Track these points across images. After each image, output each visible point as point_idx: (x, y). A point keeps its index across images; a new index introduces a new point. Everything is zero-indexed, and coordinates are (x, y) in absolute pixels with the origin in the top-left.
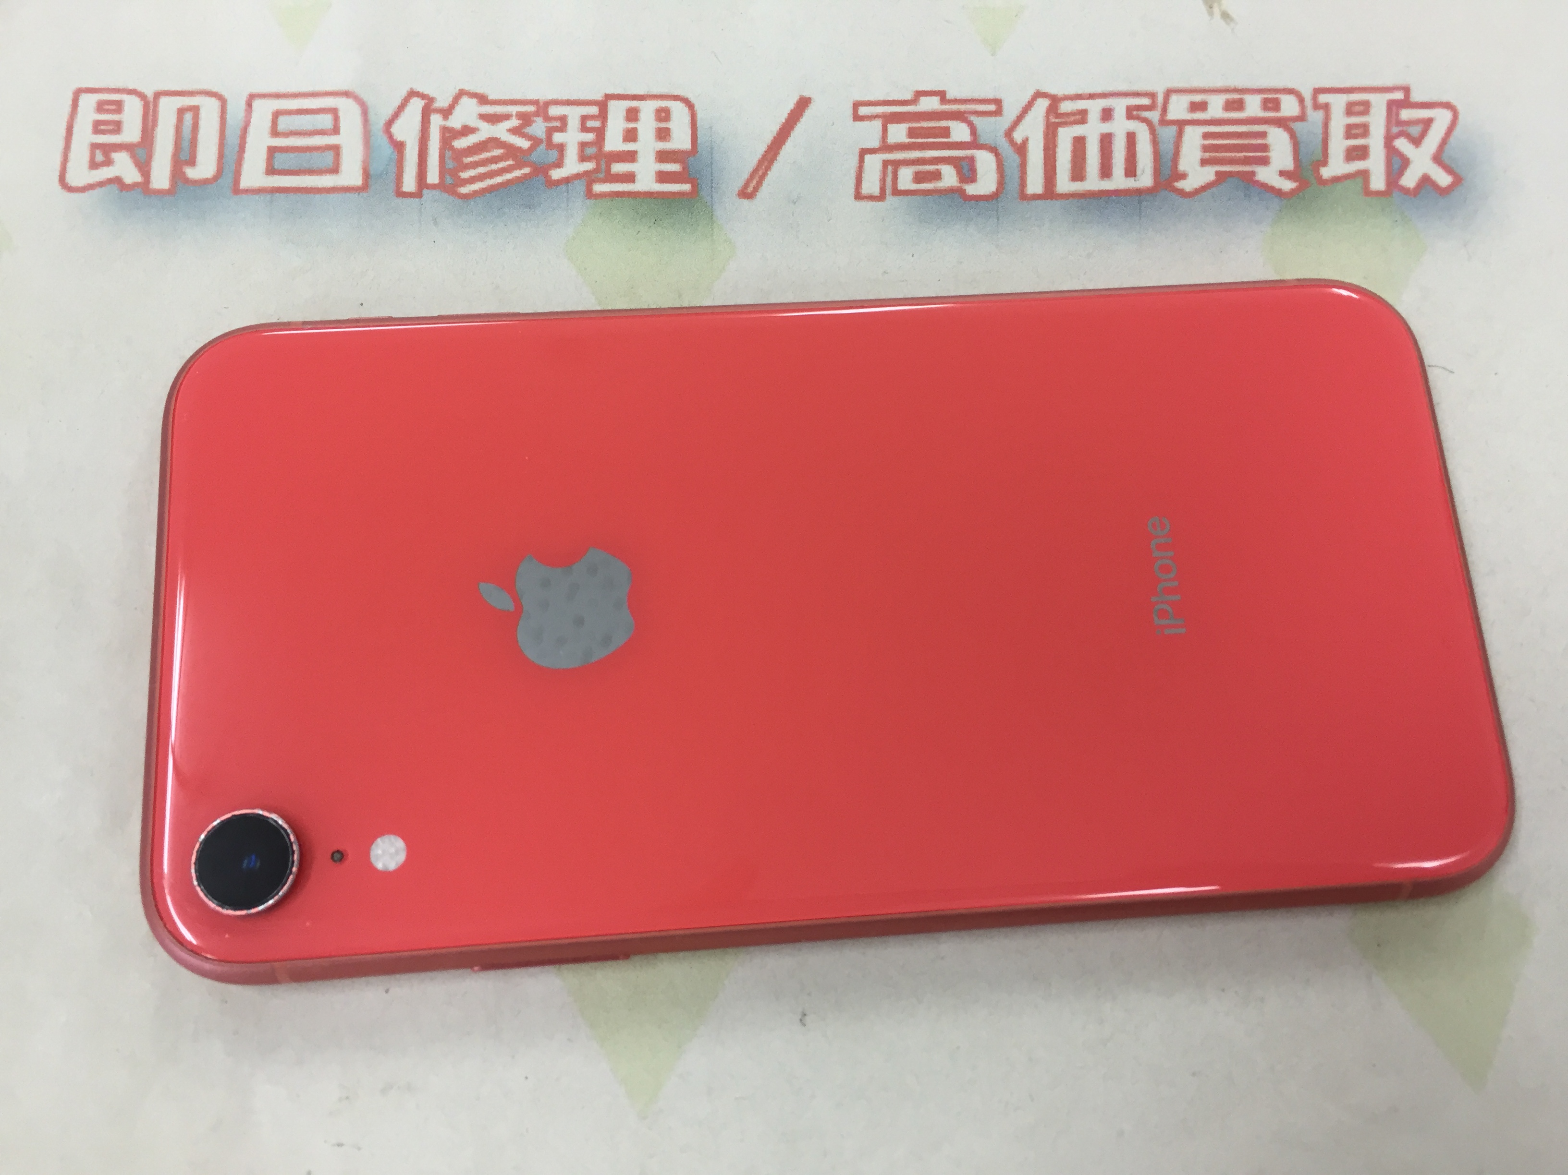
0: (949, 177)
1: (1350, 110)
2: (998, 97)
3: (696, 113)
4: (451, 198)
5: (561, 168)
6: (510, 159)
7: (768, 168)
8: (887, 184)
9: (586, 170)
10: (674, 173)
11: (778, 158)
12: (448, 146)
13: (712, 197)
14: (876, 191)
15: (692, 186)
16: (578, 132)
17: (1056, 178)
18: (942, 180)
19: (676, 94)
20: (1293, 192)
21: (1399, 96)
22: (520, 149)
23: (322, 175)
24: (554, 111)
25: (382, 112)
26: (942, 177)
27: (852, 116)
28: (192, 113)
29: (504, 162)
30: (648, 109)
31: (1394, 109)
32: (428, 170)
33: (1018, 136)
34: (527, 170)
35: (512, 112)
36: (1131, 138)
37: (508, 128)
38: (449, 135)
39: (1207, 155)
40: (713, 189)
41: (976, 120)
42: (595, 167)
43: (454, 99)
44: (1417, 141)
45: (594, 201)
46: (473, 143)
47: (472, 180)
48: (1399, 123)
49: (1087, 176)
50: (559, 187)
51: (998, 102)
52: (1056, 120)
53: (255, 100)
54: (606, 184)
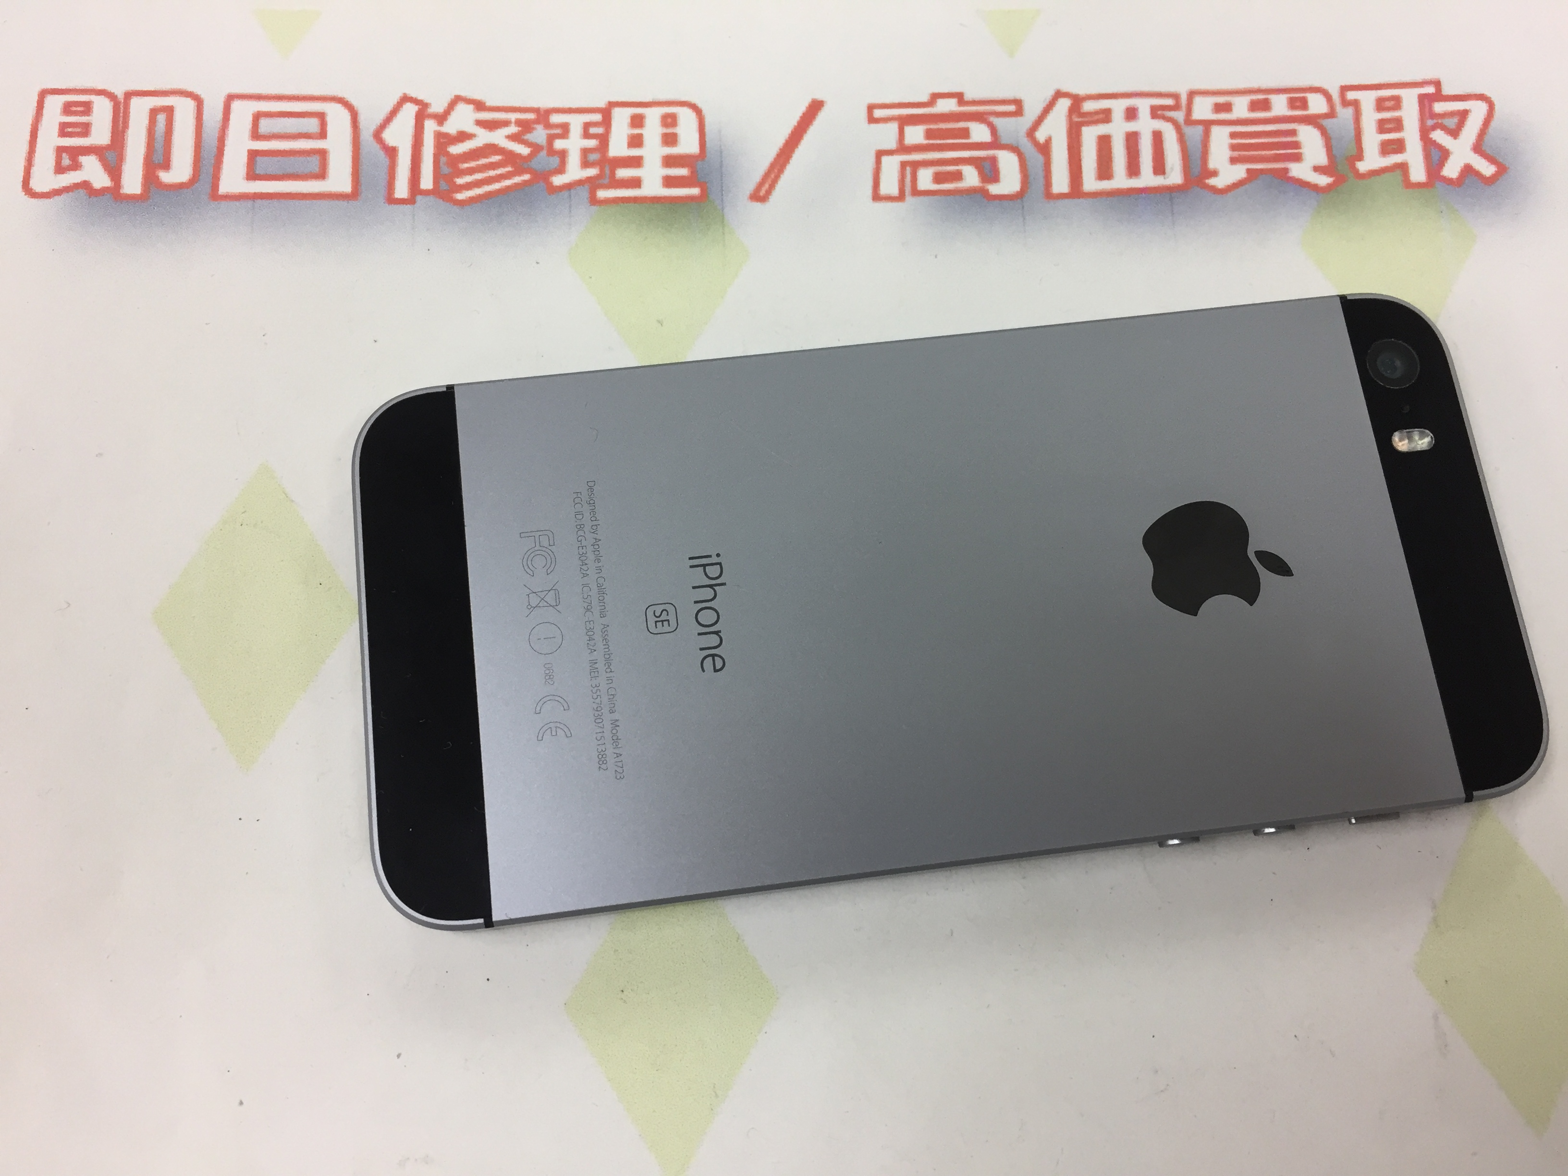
0: (971, 177)
1: (1380, 105)
2: (1017, 99)
3: (704, 119)
4: (448, 205)
5: (563, 175)
6: (510, 166)
7: (781, 171)
8: (906, 185)
9: (589, 175)
10: (683, 177)
11: (790, 161)
12: (443, 152)
13: (722, 200)
14: (895, 192)
15: (702, 191)
16: (581, 138)
17: (1082, 177)
18: (963, 180)
19: (682, 98)
20: (1329, 188)
21: (1431, 90)
22: (519, 155)
23: (308, 181)
24: (555, 119)
25: (372, 118)
26: (963, 177)
27: (867, 119)
28: (165, 113)
29: (502, 169)
30: (653, 116)
31: (1426, 103)
32: (422, 176)
33: (1041, 135)
34: (527, 177)
35: (510, 119)
36: (1158, 137)
37: (507, 135)
38: (444, 141)
39: (1236, 154)
40: (724, 192)
41: (997, 121)
42: (599, 173)
43: (449, 104)
44: (1455, 133)
45: (598, 207)
46: (470, 149)
47: (468, 186)
48: (1433, 115)
49: (1114, 175)
50: (561, 194)
51: (1018, 103)
52: (1079, 120)
53: (234, 101)
54: (610, 190)
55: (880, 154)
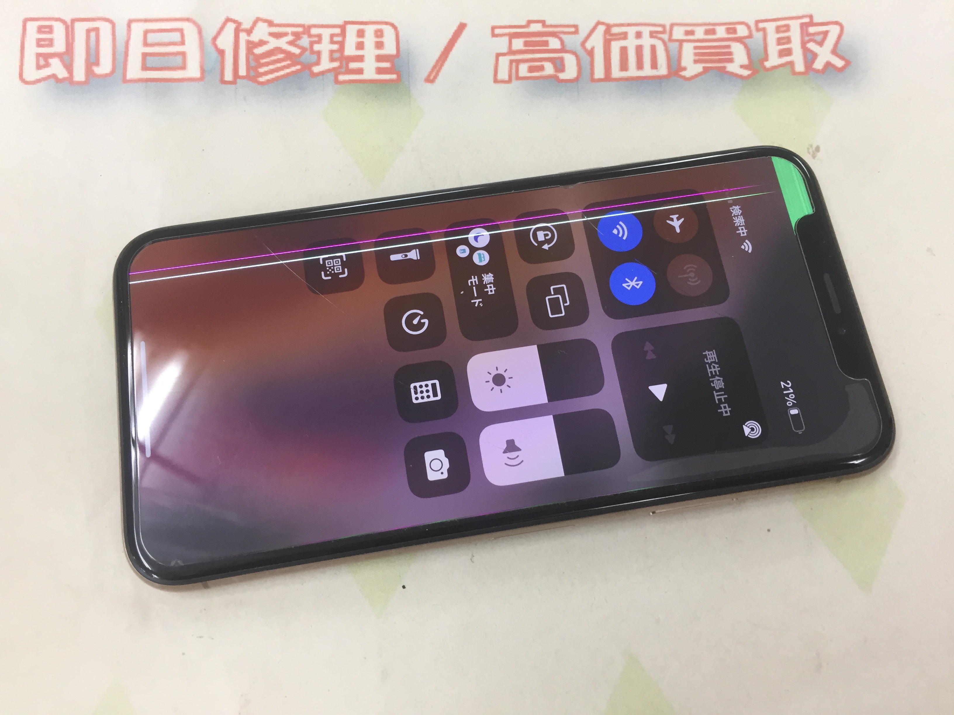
0: (549, 69)
1: (778, 30)
2: (576, 24)
3: (399, 33)
4: (255, 85)
5: (319, 66)
6: (289, 60)
7: (442, 65)
8: (512, 73)
9: (334, 67)
10: (387, 68)
11: (448, 59)
12: (251, 53)
13: (409, 82)
14: (506, 78)
15: (398, 76)
16: (329, 44)
17: (611, 69)
18: (545, 71)
19: (386, 20)
20: (749, 77)
21: (807, 20)
22: (294, 54)
23: (176, 71)
24: (314, 31)
25: (210, 32)
26: (545, 69)
27: (491, 35)
28: (95, 32)
29: (284, 62)
30: (370, 30)
31: (805, 28)
32: (239, 67)
33: (588, 46)
34: (298, 67)
35: (289, 31)
36: (653, 49)
37: (286, 41)
38: (251, 46)
39: (697, 58)
40: (410, 77)
41: (564, 37)
42: (339, 65)
43: (253, 23)
44: (821, 44)
45: (340, 86)
46: (266, 51)
47: (266, 73)
48: (809, 34)
49: (629, 69)
50: (318, 77)
51: (576, 27)
52: (610, 37)
53: (132, 23)
54: (346, 75)
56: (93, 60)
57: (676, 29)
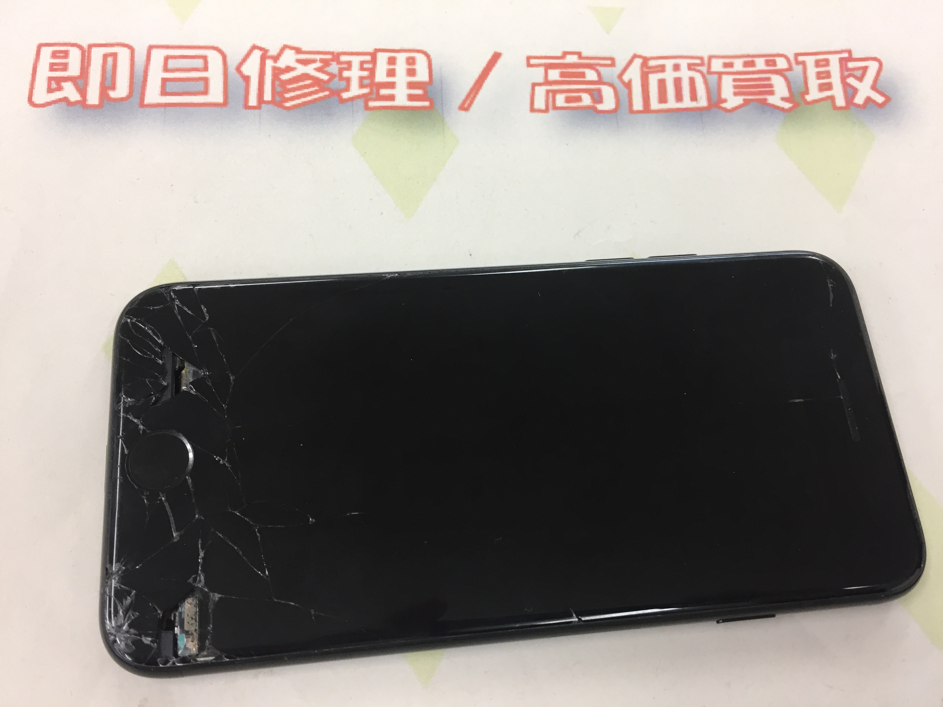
0: (587, 100)
1: (817, 64)
2: (612, 56)
3: (431, 60)
4: (280, 110)
5: (348, 92)
6: (317, 86)
7: (477, 93)
8: (549, 103)
9: (364, 93)
10: (419, 95)
11: (482, 87)
12: (277, 78)
13: (443, 110)
14: (543, 107)
15: (430, 103)
16: (359, 70)
17: (650, 101)
18: (582, 102)
19: (419, 48)
20: (790, 109)
21: (846, 55)
22: (322, 80)
23: (197, 96)
24: (343, 58)
25: (234, 59)
26: (582, 100)
27: (526, 65)
28: (112, 57)
29: (312, 88)
30: (401, 58)
31: (844, 62)
32: (264, 93)
33: (626, 78)
34: (327, 93)
35: (317, 58)
36: (692, 80)
37: (315, 68)
38: (278, 72)
39: (737, 90)
40: (443, 105)
41: (601, 69)
42: (369, 91)
43: (280, 50)
44: (860, 79)
45: (370, 111)
46: (293, 77)
47: (292, 99)
48: (848, 69)
49: (668, 101)
50: (347, 103)
51: (612, 59)
52: (647, 70)
53: (153, 49)
54: (376, 101)
55: (534, 85)
56: (108, 83)
57: (714, 62)
